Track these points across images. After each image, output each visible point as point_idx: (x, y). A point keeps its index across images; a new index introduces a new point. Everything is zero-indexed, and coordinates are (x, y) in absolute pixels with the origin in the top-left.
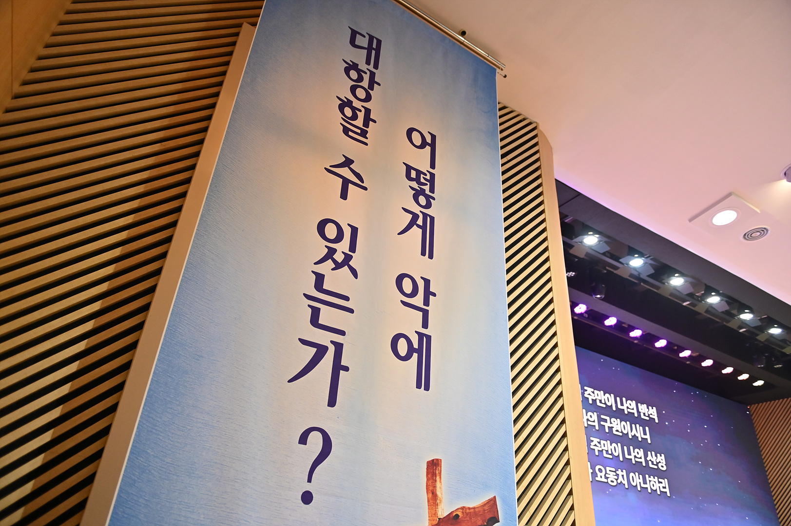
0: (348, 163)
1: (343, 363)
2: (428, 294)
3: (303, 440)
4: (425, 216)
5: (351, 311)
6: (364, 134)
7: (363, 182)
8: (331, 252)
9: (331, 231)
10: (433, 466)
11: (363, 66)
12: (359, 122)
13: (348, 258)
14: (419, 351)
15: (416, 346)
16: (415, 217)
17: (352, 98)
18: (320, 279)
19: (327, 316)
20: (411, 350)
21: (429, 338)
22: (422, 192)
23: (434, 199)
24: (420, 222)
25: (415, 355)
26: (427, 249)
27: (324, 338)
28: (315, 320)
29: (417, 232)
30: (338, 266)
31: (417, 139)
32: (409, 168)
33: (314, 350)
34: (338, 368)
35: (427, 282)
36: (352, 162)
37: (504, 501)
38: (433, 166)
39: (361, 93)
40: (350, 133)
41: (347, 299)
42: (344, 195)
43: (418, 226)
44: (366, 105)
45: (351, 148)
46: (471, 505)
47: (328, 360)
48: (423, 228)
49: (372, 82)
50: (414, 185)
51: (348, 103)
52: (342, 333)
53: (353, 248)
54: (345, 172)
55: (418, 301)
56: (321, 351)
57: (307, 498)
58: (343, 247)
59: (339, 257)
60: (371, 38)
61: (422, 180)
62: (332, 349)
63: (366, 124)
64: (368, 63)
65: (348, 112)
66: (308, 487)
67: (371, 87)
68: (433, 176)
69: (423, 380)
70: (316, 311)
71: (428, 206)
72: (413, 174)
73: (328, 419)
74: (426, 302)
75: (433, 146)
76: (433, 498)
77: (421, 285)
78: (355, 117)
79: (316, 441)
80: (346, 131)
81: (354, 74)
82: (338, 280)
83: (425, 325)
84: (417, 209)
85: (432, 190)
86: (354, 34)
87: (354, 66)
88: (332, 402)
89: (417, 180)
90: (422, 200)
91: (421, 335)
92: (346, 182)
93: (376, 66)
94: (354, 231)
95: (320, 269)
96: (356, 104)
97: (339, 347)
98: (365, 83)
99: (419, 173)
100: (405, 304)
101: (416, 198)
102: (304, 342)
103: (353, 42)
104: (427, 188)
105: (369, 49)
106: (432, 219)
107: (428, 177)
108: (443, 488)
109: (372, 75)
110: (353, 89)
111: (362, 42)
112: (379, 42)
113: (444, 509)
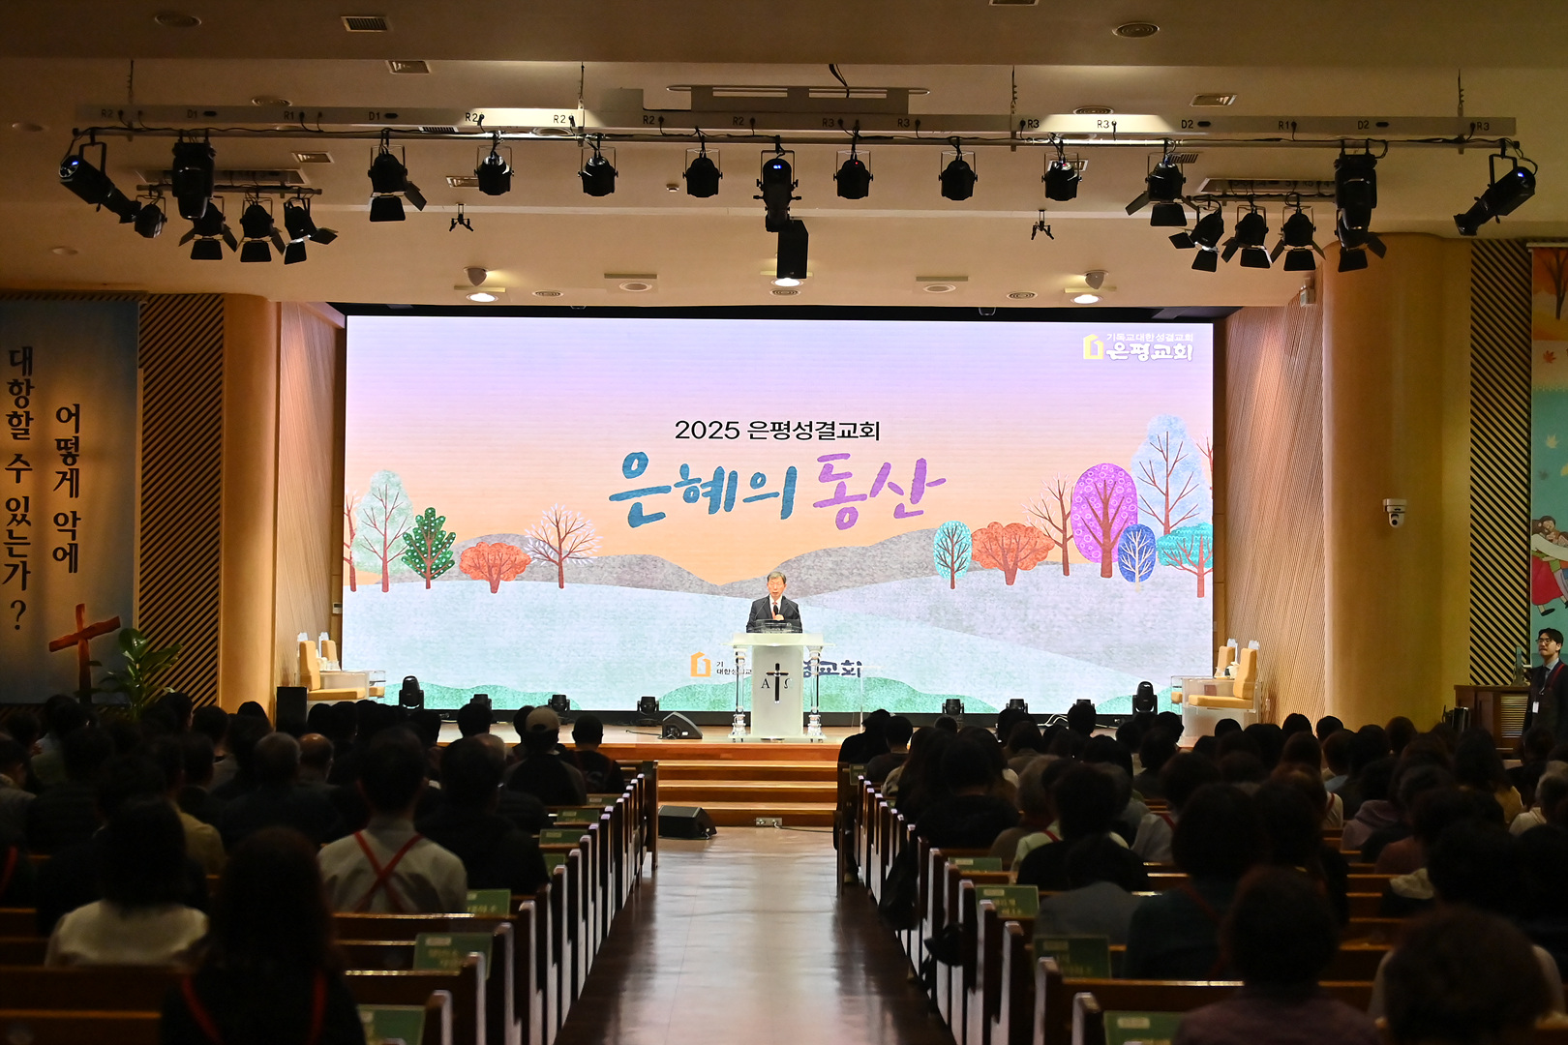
0: (18, 458)
1: (28, 569)
2: (75, 519)
3: (13, 606)
4: (71, 470)
5: (29, 544)
6: (27, 432)
7: (28, 465)
8: (15, 516)
9: (13, 505)
10: (80, 608)
11: (21, 380)
12: (23, 425)
13: (24, 516)
14: (70, 554)
15: (68, 552)
16: (65, 474)
17: (16, 409)
18: (11, 533)
19: (17, 550)
20: (65, 554)
21: (76, 545)
22: (70, 455)
23: (78, 455)
24: (68, 476)
25: (68, 557)
26: (74, 492)
27: (16, 561)
28: (11, 554)
29: (67, 484)
30: (19, 523)
31: (64, 415)
32: (59, 442)
33: (12, 568)
34: (25, 572)
35: (74, 513)
36: (21, 455)
37: (125, 618)
38: (77, 431)
39: (22, 402)
40: (18, 436)
41: (26, 538)
42: (18, 481)
43: (68, 480)
44: (25, 409)
45: (19, 446)
46: (102, 623)
47: (20, 570)
48: (71, 480)
49: (29, 387)
50: (64, 452)
51: (15, 415)
52: (26, 556)
53: (26, 509)
54: (19, 465)
55: (69, 526)
56: (16, 567)
57: (17, 627)
58: (21, 510)
59: (19, 518)
60: (24, 349)
61: (69, 446)
62: (21, 565)
63: (27, 425)
64: (24, 374)
65: (15, 421)
66: (18, 624)
67: (28, 393)
68: (77, 438)
69: (73, 568)
71: (74, 462)
72: (62, 444)
73: (24, 597)
74: (74, 525)
75: (77, 415)
76: (80, 621)
77: (70, 516)
78: (20, 422)
79: (18, 606)
80: (15, 436)
81: (16, 390)
82: (20, 530)
83: (74, 538)
84: (65, 468)
85: (77, 450)
86: (12, 354)
87: (16, 383)
88: (24, 588)
89: (66, 448)
90: (70, 461)
91: (71, 545)
92: (18, 471)
93: (30, 373)
94: (26, 499)
95: (9, 528)
96: (20, 412)
97: (24, 563)
98: (24, 393)
99: (66, 441)
100: (59, 530)
101: (65, 461)
102: (7, 565)
103: (13, 364)
104: (73, 451)
105: (24, 362)
106: (77, 470)
107: (74, 441)
108: (85, 616)
109: (28, 381)
110: (17, 403)
111: (19, 358)
112: (31, 349)
113: (86, 625)
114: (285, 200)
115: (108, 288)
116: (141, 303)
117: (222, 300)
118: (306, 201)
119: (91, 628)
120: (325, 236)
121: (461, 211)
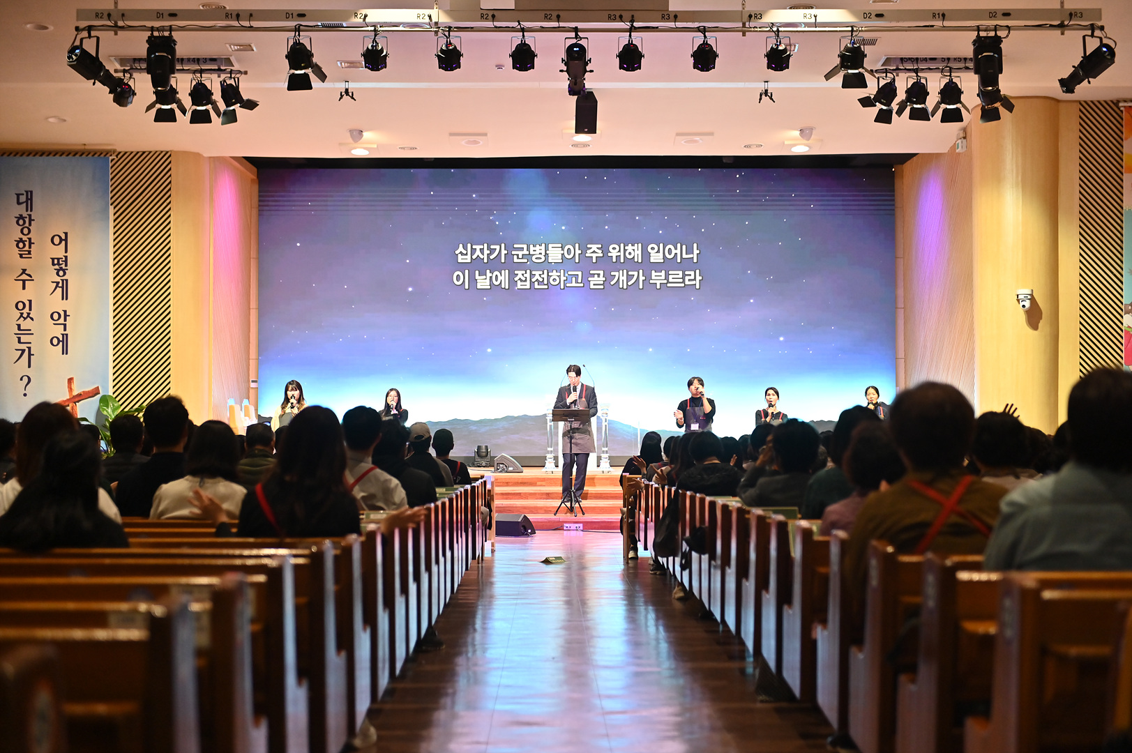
0: (24, 271)
1: (32, 353)
2: (66, 316)
3: (21, 379)
5: (33, 334)
6: (29, 253)
7: (32, 278)
8: (22, 314)
9: (20, 306)
10: (70, 380)
11: (25, 214)
12: (27, 248)
13: (29, 314)
14: (63, 341)
15: (61, 339)
16: (58, 283)
17: (22, 236)
18: (19, 326)
19: (24, 339)
20: (59, 341)
21: (67, 335)
22: (61, 269)
23: (67, 269)
24: (60, 285)
25: (61, 343)
26: (65, 296)
27: (24, 346)
28: (19, 341)
29: (59, 290)
30: (25, 319)
31: (57, 240)
32: (53, 259)
33: (21, 352)
34: (30, 355)
35: (65, 312)
36: (26, 270)
37: (103, 387)
38: (66, 252)
39: (26, 231)
40: (24, 256)
41: (30, 330)
42: (24, 288)
43: (60, 287)
44: (28, 236)
45: (24, 263)
46: (87, 390)
47: (26, 353)
48: (62, 287)
49: (31, 220)
50: (57, 267)
51: (21, 240)
52: (30, 343)
53: (30, 309)
54: (24, 277)
55: (61, 321)
56: (23, 351)
57: (25, 395)
58: (26, 310)
59: (25, 315)
60: (27, 192)
61: (61, 262)
62: (27, 350)
63: (30, 247)
64: (27, 211)
65: (21, 245)
66: (25, 392)
67: (30, 224)
68: (66, 257)
69: (65, 351)
70: (19, 338)
71: (64, 274)
72: (56, 261)
73: (29, 372)
74: (65, 320)
75: (66, 240)
76: (70, 389)
77: (62, 313)
78: (24, 246)
79: (26, 379)
80: (21, 256)
81: (21, 222)
82: (25, 324)
83: (65, 330)
84: (58, 279)
85: (66, 265)
86: (18, 195)
87: (21, 217)
88: (29, 366)
89: (58, 264)
90: (61, 273)
91: (63, 335)
92: (24, 281)
93: (31, 211)
94: (30, 301)
95: (18, 323)
96: (25, 238)
97: (29, 348)
98: (27, 225)
99: (58, 259)
100: (54, 324)
101: (58, 274)
102: (17, 349)
103: (19, 203)
104: (63, 266)
105: (27, 202)
106: (67, 280)
107: (64, 259)
108: (74, 386)
109: (30, 216)
110: (22, 232)
111: (23, 199)
112: (31, 192)
113: (75, 393)
114: (221, 79)
115: (87, 147)
116: (111, 158)
117: (170, 156)
118: (236, 79)
119: (79, 395)
120: (251, 105)
121: (347, 87)
